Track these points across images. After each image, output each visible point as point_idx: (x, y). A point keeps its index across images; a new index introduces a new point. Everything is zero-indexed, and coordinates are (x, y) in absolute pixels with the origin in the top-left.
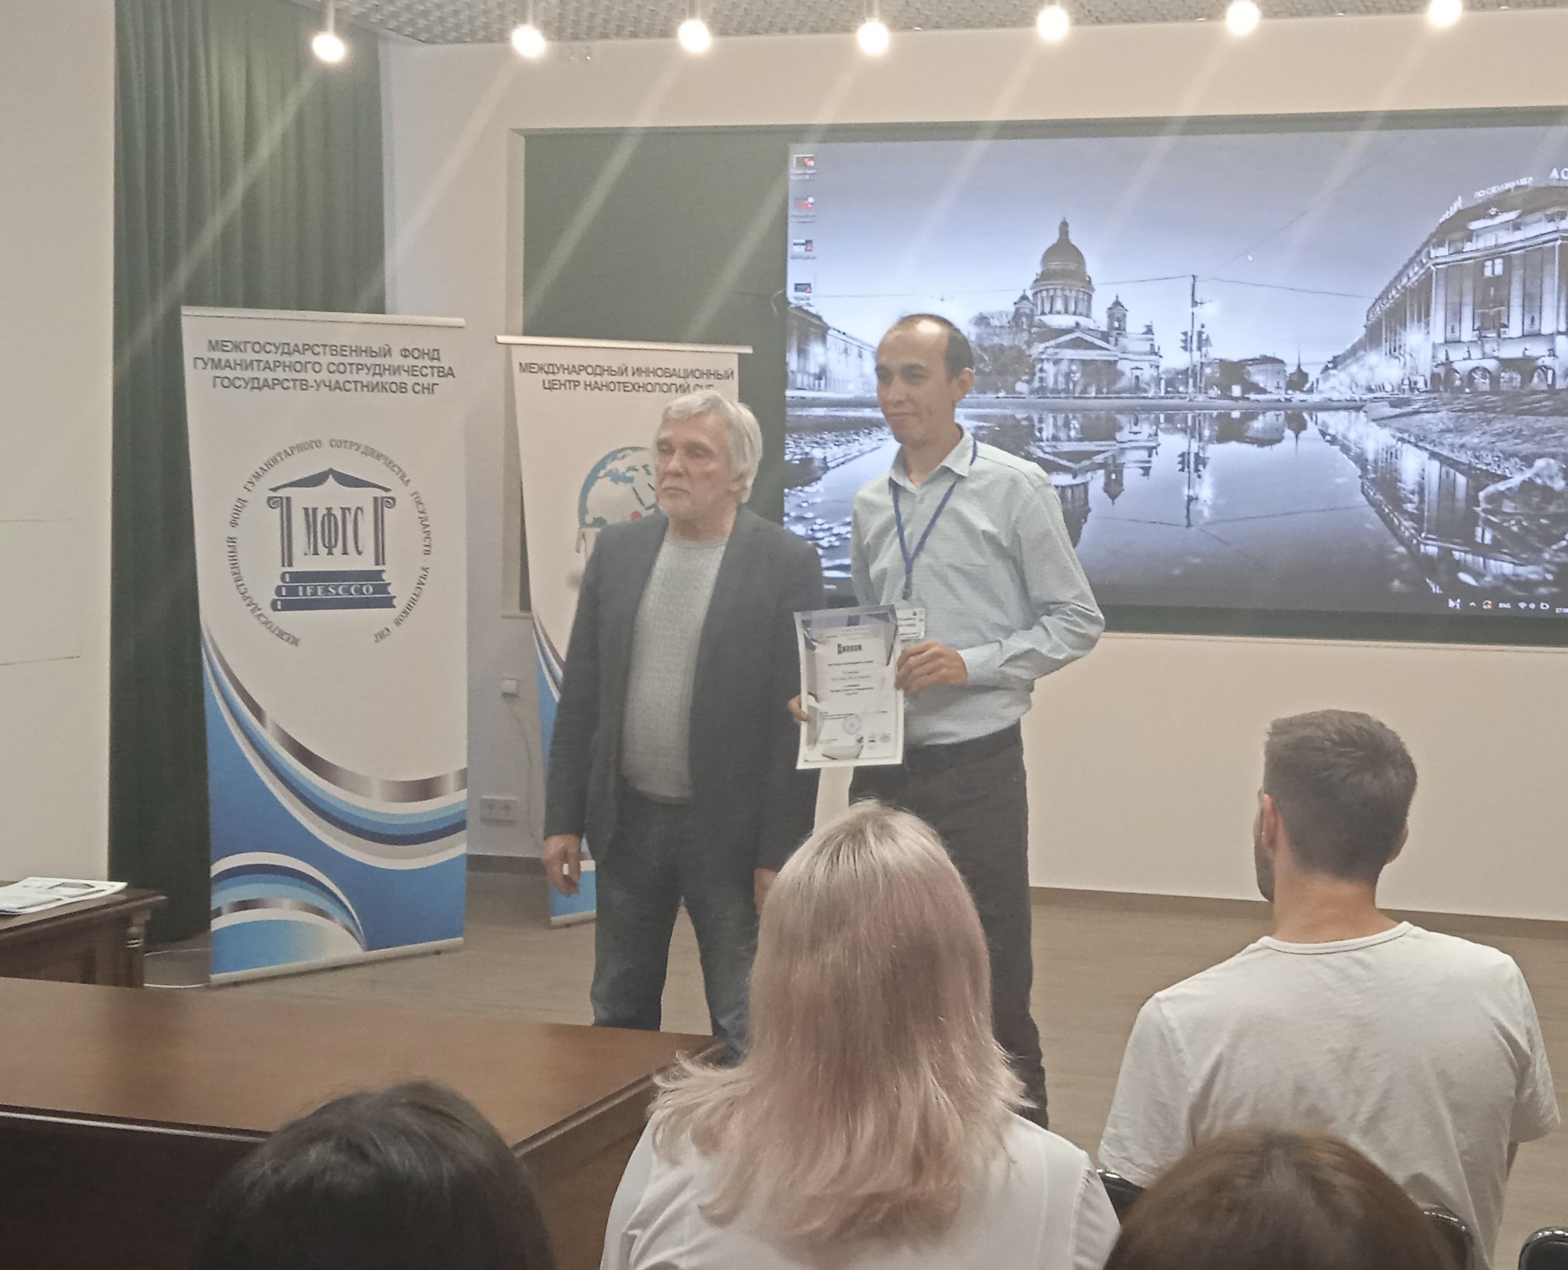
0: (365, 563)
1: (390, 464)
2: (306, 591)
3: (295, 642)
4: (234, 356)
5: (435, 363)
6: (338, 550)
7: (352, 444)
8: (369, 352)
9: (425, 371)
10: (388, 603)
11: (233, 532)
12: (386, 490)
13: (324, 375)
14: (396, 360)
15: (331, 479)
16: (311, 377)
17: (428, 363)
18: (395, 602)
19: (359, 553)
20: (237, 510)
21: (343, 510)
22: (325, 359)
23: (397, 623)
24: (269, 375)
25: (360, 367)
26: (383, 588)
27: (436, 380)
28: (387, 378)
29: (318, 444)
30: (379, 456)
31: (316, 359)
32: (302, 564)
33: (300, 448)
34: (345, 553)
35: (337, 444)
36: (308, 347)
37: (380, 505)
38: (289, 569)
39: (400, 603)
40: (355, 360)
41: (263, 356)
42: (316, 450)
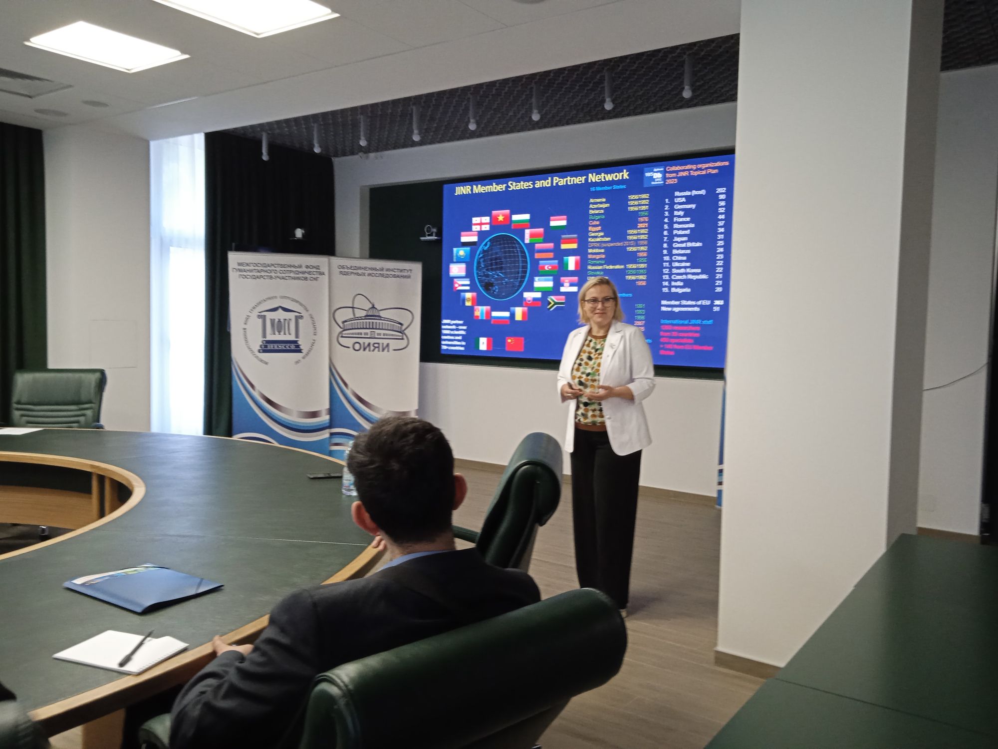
0: (292, 338)
2: (270, 347)
3: (266, 363)
4: (247, 268)
5: (318, 270)
6: (282, 333)
7: (288, 298)
8: (294, 266)
9: (314, 273)
10: (300, 351)
11: (245, 326)
12: (300, 313)
13: (279, 274)
15: (280, 309)
16: (273, 274)
17: (315, 270)
18: (303, 351)
20: (247, 319)
21: (285, 320)
23: (304, 358)
25: (291, 272)
26: (298, 346)
27: (318, 276)
29: (276, 297)
30: (297, 302)
31: (275, 269)
32: (270, 337)
33: (269, 298)
34: (285, 334)
35: (283, 297)
36: (273, 265)
37: (297, 318)
38: (265, 339)
39: (305, 351)
40: (289, 269)
41: (256, 268)
42: (275, 299)
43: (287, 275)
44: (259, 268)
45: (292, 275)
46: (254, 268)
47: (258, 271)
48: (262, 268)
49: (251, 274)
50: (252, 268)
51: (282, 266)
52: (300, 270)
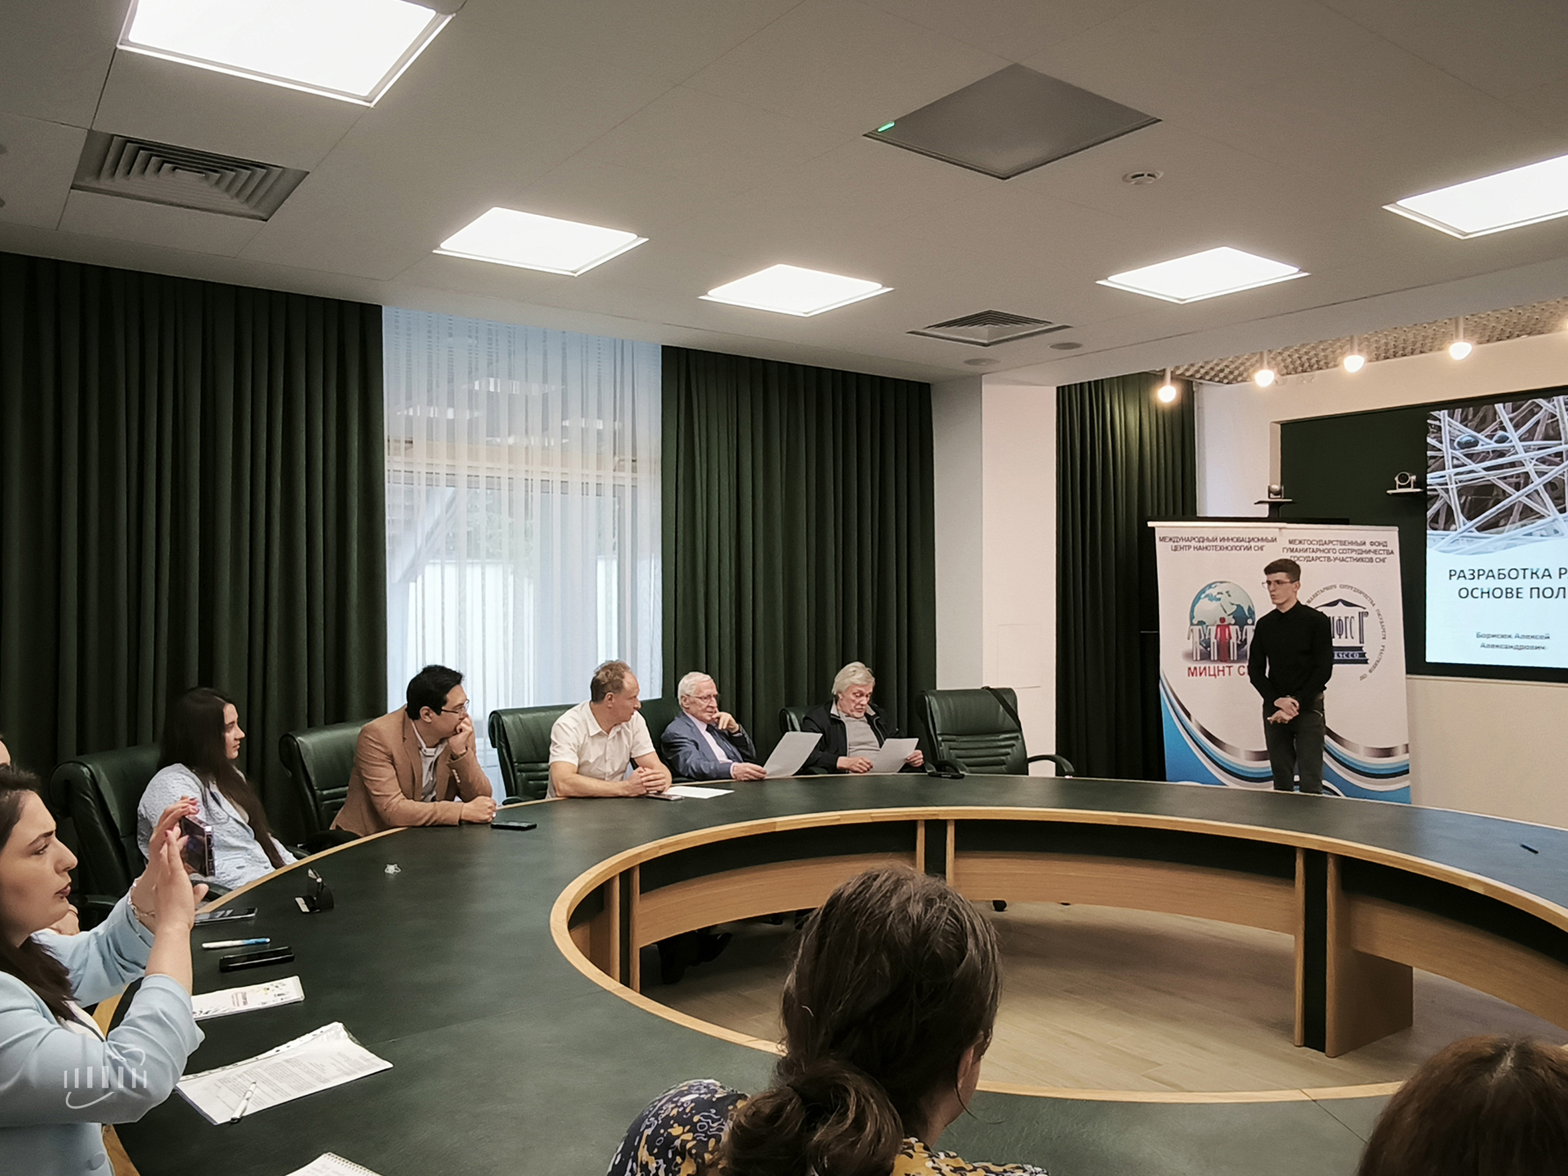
0: (1355, 643)
1: (1366, 596)
4: (1300, 546)
5: (1385, 548)
6: (1343, 636)
7: (1349, 587)
8: (1356, 543)
9: (1381, 552)
10: (1366, 662)
12: (1364, 608)
13: (1338, 555)
14: (1368, 547)
15: (1340, 603)
16: (1331, 555)
17: (1381, 547)
18: (1368, 662)
19: (1353, 638)
21: (1346, 618)
22: (1338, 547)
23: (1370, 672)
24: (1314, 555)
25: (1353, 551)
26: (1363, 655)
27: (1385, 556)
28: (1364, 556)
29: (1335, 586)
30: (1361, 592)
31: (1333, 547)
33: (1327, 589)
34: (1346, 637)
35: (1342, 586)
36: (1331, 542)
37: (1362, 615)
39: (1371, 662)
40: (1350, 547)
41: (1311, 546)
42: (1334, 589)
43: (1347, 555)
44: (1315, 547)
45: (1354, 555)
46: (1309, 546)
47: (1313, 551)
48: (1318, 547)
49: (1305, 555)
50: (1306, 546)
51: (1343, 543)
52: (1363, 548)
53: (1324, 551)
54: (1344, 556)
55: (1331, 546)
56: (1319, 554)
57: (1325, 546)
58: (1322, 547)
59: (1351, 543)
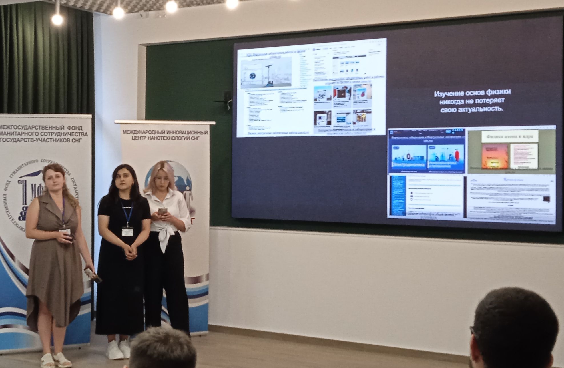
4: (8, 130)
5: (81, 131)
7: (49, 161)
8: (56, 128)
9: (76, 134)
11: (5, 193)
13: (39, 136)
14: (66, 130)
15: (41, 173)
16: (34, 137)
17: (77, 131)
20: (7, 185)
22: (40, 131)
24: (19, 137)
25: (52, 133)
27: (81, 137)
28: (63, 137)
29: (37, 161)
31: (36, 131)
33: (30, 162)
35: (44, 161)
36: (34, 127)
38: (25, 206)
40: (51, 131)
41: (17, 130)
42: (36, 163)
43: (48, 137)
44: (20, 131)
45: (54, 137)
46: (16, 130)
47: (19, 134)
48: (23, 130)
49: (12, 137)
50: (13, 130)
51: (44, 127)
52: (62, 131)
53: (28, 134)
54: (46, 137)
55: (34, 130)
56: (23, 136)
57: (29, 130)
58: (26, 131)
59: (52, 128)
